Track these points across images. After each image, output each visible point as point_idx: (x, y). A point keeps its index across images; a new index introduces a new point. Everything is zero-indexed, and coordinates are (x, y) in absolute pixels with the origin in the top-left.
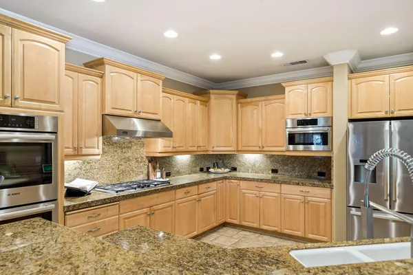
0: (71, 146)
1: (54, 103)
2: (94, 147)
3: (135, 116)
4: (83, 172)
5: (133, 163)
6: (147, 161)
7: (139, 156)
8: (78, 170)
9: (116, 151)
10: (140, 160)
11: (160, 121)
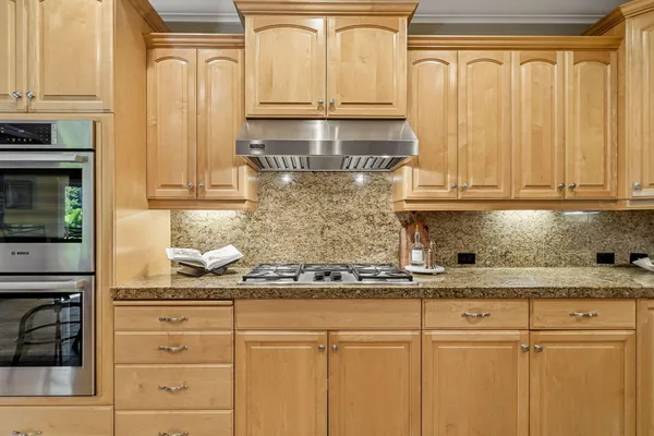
0: (183, 183)
1: (93, 97)
2: (230, 186)
3: (322, 114)
4: (248, 235)
5: (360, 225)
6: (398, 223)
7: (373, 211)
8: (238, 231)
9: (316, 199)
10: (377, 220)
11: (404, 120)
